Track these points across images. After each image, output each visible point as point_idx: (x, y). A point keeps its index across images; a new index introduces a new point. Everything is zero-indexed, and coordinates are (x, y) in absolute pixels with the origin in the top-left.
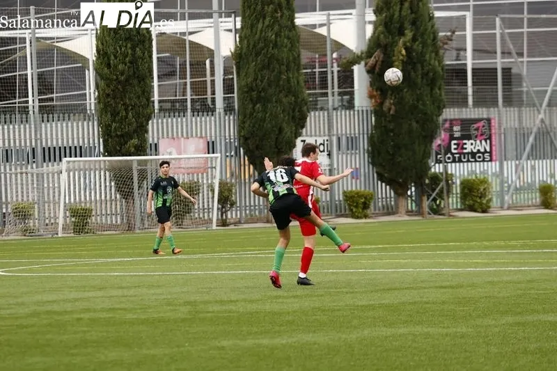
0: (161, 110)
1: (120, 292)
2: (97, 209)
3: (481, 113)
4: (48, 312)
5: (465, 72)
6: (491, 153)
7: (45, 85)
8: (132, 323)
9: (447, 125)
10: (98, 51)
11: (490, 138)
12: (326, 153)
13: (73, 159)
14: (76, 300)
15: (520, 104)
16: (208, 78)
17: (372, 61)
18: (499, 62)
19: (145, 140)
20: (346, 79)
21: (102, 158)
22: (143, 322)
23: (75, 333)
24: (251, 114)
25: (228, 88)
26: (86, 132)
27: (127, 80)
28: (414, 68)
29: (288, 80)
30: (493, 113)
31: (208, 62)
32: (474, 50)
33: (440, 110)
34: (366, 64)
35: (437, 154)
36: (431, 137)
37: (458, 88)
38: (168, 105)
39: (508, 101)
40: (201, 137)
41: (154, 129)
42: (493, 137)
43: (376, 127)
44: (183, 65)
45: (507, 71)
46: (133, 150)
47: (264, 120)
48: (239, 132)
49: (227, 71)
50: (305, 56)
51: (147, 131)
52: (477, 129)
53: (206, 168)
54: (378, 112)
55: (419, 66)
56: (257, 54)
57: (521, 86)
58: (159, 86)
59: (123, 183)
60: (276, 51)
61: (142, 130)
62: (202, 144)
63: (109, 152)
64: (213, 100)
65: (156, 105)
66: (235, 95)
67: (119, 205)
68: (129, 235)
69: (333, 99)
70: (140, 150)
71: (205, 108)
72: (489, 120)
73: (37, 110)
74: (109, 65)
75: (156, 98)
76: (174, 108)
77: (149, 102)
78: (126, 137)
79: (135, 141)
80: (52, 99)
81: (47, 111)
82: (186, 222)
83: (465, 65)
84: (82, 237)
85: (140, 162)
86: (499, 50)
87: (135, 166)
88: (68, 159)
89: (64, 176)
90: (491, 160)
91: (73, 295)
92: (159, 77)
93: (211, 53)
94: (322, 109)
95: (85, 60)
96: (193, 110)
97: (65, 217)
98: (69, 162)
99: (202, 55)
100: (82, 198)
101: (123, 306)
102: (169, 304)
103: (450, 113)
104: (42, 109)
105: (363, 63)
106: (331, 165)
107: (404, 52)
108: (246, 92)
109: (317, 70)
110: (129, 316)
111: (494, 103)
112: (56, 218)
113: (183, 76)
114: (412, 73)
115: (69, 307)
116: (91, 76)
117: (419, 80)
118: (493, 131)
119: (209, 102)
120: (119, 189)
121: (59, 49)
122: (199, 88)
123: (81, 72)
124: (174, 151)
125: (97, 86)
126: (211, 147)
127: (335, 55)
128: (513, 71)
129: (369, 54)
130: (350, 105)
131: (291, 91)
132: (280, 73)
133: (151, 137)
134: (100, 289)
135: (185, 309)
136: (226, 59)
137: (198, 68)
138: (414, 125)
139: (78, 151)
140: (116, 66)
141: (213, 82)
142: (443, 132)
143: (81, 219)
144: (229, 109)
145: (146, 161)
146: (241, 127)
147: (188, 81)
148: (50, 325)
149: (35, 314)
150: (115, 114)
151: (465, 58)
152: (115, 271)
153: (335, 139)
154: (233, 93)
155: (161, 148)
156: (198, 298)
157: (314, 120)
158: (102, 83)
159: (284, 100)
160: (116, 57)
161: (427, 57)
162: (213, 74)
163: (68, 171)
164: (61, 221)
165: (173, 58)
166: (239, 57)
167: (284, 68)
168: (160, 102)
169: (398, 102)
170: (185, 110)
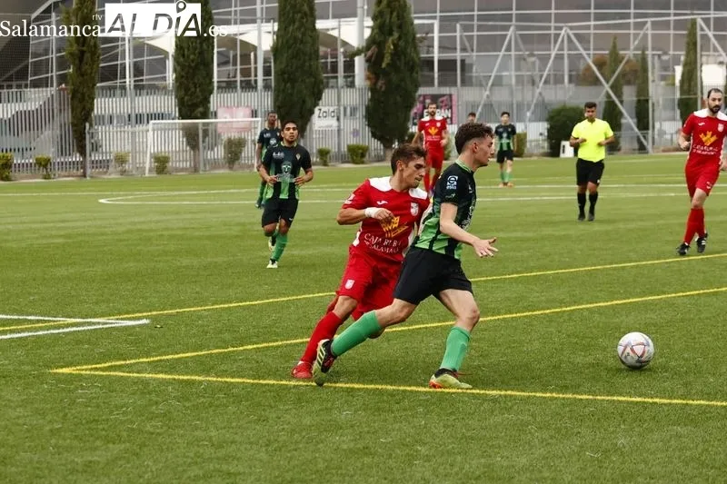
0: (218, 88)
1: (189, 216)
2: (173, 158)
3: (445, 90)
5: (433, 62)
6: (451, 119)
7: (138, 71)
8: (200, 238)
9: (421, 99)
10: (176, 46)
11: (451, 108)
12: (336, 118)
13: (157, 121)
14: (158, 222)
15: (471, 85)
16: (253, 66)
17: (369, 53)
18: (458, 55)
19: (208, 108)
20: (349, 66)
21: (177, 121)
22: (209, 238)
23: (157, 245)
24: (283, 90)
25: (267, 72)
26: (168, 103)
27: (196, 66)
28: (399, 59)
29: (310, 66)
30: (453, 91)
31: (252, 54)
32: (440, 47)
33: (417, 87)
34: (365, 56)
35: (414, 119)
36: (410, 107)
37: (426, 73)
38: (224, 85)
39: (464, 83)
40: (248, 106)
41: (215, 100)
42: (454, 108)
43: (371, 100)
44: (235, 56)
45: (463, 61)
46: (199, 115)
47: (291, 95)
48: (275, 103)
49: (266, 61)
50: (322, 50)
51: (209, 102)
52: (442, 102)
53: (249, 129)
54: (373, 89)
55: (403, 57)
56: (289, 48)
57: (471, 72)
58: (218, 71)
59: (192, 138)
60: (301, 46)
61: (206, 101)
62: (248, 112)
63: (182, 116)
64: (256, 81)
65: (216, 84)
66: (272, 77)
67: (189, 153)
68: (196, 175)
69: (341, 81)
70: (205, 115)
71: (249, 86)
72: (450, 96)
73: (132, 87)
74: (183, 56)
75: (215, 79)
76: (229, 86)
77: (211, 83)
78: (195, 106)
79: (201, 109)
80: (142, 80)
81: (139, 88)
82: (236, 165)
83: (433, 57)
84: (162, 177)
85: (204, 124)
86: (458, 47)
87: (200, 127)
88: (153, 121)
89: (150, 133)
90: (452, 123)
91: (157, 218)
92: (219, 65)
93: (255, 48)
94: (332, 87)
95: (166, 53)
96: (242, 88)
97: (151, 163)
98: (154, 124)
99: (248, 49)
100: (163, 149)
101: (192, 226)
102: (225, 225)
103: (422, 91)
104: (136, 87)
105: (363, 55)
106: (339, 126)
107: (392, 47)
108: (281, 75)
109: (329, 60)
110: (197, 234)
111: (455, 84)
112: (144, 163)
113: (235, 64)
114: (398, 63)
115: (153, 226)
116: (170, 64)
117: (402, 67)
118: (454, 103)
119: (253, 82)
120: (189, 143)
121: (148, 44)
122: (246, 73)
123: (163, 62)
124: (228, 116)
125: (175, 70)
126: (254, 114)
127: (342, 50)
128: (467, 62)
129: (368, 48)
130: (351, 85)
131: (313, 74)
132: (305, 61)
133: (212, 106)
134: (177, 213)
135: (239, 228)
136: (266, 52)
137: (245, 59)
138: (398, 97)
139: (161, 116)
140: (188, 57)
141: (256, 68)
142: (418, 104)
143: (161, 164)
144: (267, 87)
145: (208, 124)
146: (276, 100)
147: (239, 67)
148: (140, 239)
149: (129, 231)
150: (187, 90)
151: (433, 53)
152: (184, 200)
153: (342, 109)
154: (270, 75)
155: (219, 114)
156: (243, 220)
157: (328, 95)
158: (178, 68)
159: (307, 80)
160: (189, 50)
161: (409, 50)
162: (256, 63)
163: (154, 130)
164: (147, 166)
165: (228, 51)
166: (276, 50)
167: (307, 58)
168: (218, 82)
169: (388, 83)
170: (236, 87)
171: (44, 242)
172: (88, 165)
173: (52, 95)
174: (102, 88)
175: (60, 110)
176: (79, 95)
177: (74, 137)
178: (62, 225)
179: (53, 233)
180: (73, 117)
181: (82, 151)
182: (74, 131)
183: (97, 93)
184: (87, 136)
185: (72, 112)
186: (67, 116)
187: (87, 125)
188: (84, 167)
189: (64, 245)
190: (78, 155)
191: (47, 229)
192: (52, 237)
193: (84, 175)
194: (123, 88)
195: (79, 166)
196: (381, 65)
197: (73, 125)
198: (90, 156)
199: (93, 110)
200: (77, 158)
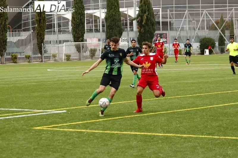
0: (87, 31)
1: (79, 75)
2: (72, 55)
3: (164, 32)
4: (62, 80)
5: (160, 22)
6: (167, 42)
7: (59, 26)
8: (82, 83)
9: (156, 35)
10: (72, 17)
11: (167, 38)
12: (127, 42)
13: (66, 43)
14: (68, 77)
15: (173, 30)
16: (98, 24)
17: (138, 19)
18: (168, 20)
19: (84, 38)
20: (131, 24)
21: (73, 43)
22: (85, 83)
23: (68, 85)
24: (109, 32)
25: (103, 26)
26: (70, 37)
27: (79, 24)
28: (148, 21)
29: (118, 24)
30: (167, 32)
31: (98, 20)
32: (162, 17)
33: (154, 31)
34: (137, 20)
35: (154, 42)
36: (153, 38)
37: (158, 26)
38: (89, 30)
39: (171, 29)
40: (97, 38)
41: (86, 35)
43: (139, 35)
44: (92, 21)
45: (170, 22)
46: (81, 41)
47: (112, 33)
48: (106, 36)
49: (103, 22)
50: (122, 18)
51: (84, 36)
52: (163, 36)
53: (98, 45)
54: (140, 32)
56: (111, 18)
57: (173, 26)
58: (86, 26)
60: (115, 17)
61: (83, 36)
62: (97, 40)
63: (75, 41)
64: (99, 29)
65: (86, 30)
66: (105, 28)
67: (78, 54)
68: (79, 61)
69: (129, 29)
70: (82, 41)
71: (97, 31)
72: (166, 34)
73: (57, 31)
75: (86, 28)
76: (90, 31)
77: (84, 30)
78: (79, 38)
79: (81, 39)
80: (61, 29)
81: (60, 31)
82: (94, 58)
83: (160, 21)
84: (68, 62)
85: (82, 44)
86: (168, 17)
87: (81, 44)
88: (65, 43)
89: (64, 47)
90: (167, 43)
91: (67, 76)
92: (86, 24)
93: (99, 18)
94: (126, 31)
95: (69, 20)
96: (95, 31)
97: (64, 57)
98: (65, 44)
99: (97, 18)
100: (68, 53)
101: (80, 78)
102: (90, 78)
103: (157, 32)
105: (136, 20)
106: (128, 44)
107: (146, 17)
108: (108, 27)
109: (124, 22)
110: (81, 81)
111: (168, 30)
112: (62, 57)
113: (92, 23)
114: (148, 23)
115: (66, 79)
116: (70, 23)
117: (150, 24)
118: (167, 36)
119: (99, 30)
120: (77, 50)
121: (62, 17)
122: (96, 26)
123: (68, 23)
124: (90, 41)
125: (72, 25)
126: (99, 40)
127: (129, 18)
128: (171, 22)
129: (137, 18)
130: (132, 30)
131: (119, 26)
132: (116, 22)
133: (85, 38)
134: (74, 74)
135: (95, 79)
136: (103, 19)
137: (96, 21)
138: (148, 34)
139: (68, 41)
140: (76, 21)
141: (99, 25)
142: (155, 37)
143: (68, 57)
144: (103, 31)
145: (84, 43)
146: (107, 35)
147: (93, 24)
148: (62, 83)
149: (58, 80)
150: (76, 32)
151: (160, 19)
152: (77, 70)
153: (129, 38)
154: (105, 27)
155: (87, 40)
156: (98, 77)
157: (124, 34)
158: (73, 25)
159: (117, 29)
160: (76, 18)
161: (151, 19)
162: (99, 23)
163: (65, 46)
164: (63, 58)
165: (90, 19)
166: (106, 18)
167: (117, 21)
168: (87, 29)
169: (145, 29)
170: (93, 31)
171: (30, 84)
172: (43, 58)
173: (30, 34)
174: (47, 32)
175: (33, 39)
176: (39, 34)
177: (38, 48)
178: (35, 78)
179: (32, 81)
180: (38, 41)
181: (41, 53)
182: (38, 46)
183: (45, 34)
184: (43, 48)
185: (37, 40)
186: (36, 41)
187: (42, 44)
188: (42, 59)
189: (36, 85)
190: (40, 54)
191: (29, 80)
192: (32, 82)
193: (42, 61)
194: (54, 31)
195: (40, 58)
196: (142, 23)
197: (38, 44)
198: (44, 55)
199: (44, 39)
200: (39, 55)
